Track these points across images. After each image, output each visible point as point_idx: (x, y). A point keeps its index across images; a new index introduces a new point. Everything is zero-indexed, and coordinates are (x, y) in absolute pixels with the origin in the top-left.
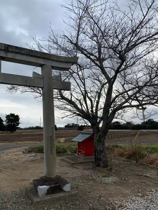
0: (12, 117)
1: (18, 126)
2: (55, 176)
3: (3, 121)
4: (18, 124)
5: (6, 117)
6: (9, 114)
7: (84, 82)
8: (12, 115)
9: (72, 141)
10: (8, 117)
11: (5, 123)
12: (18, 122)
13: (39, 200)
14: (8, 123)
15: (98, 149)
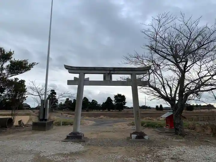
0: (119, 97)
1: (125, 105)
2: (140, 131)
3: (112, 101)
4: (125, 103)
5: (114, 97)
6: (117, 95)
7: (162, 76)
8: (119, 95)
9: (161, 117)
10: (116, 97)
11: (114, 102)
12: (125, 101)
13: (131, 140)
14: (116, 102)
15: (176, 122)
